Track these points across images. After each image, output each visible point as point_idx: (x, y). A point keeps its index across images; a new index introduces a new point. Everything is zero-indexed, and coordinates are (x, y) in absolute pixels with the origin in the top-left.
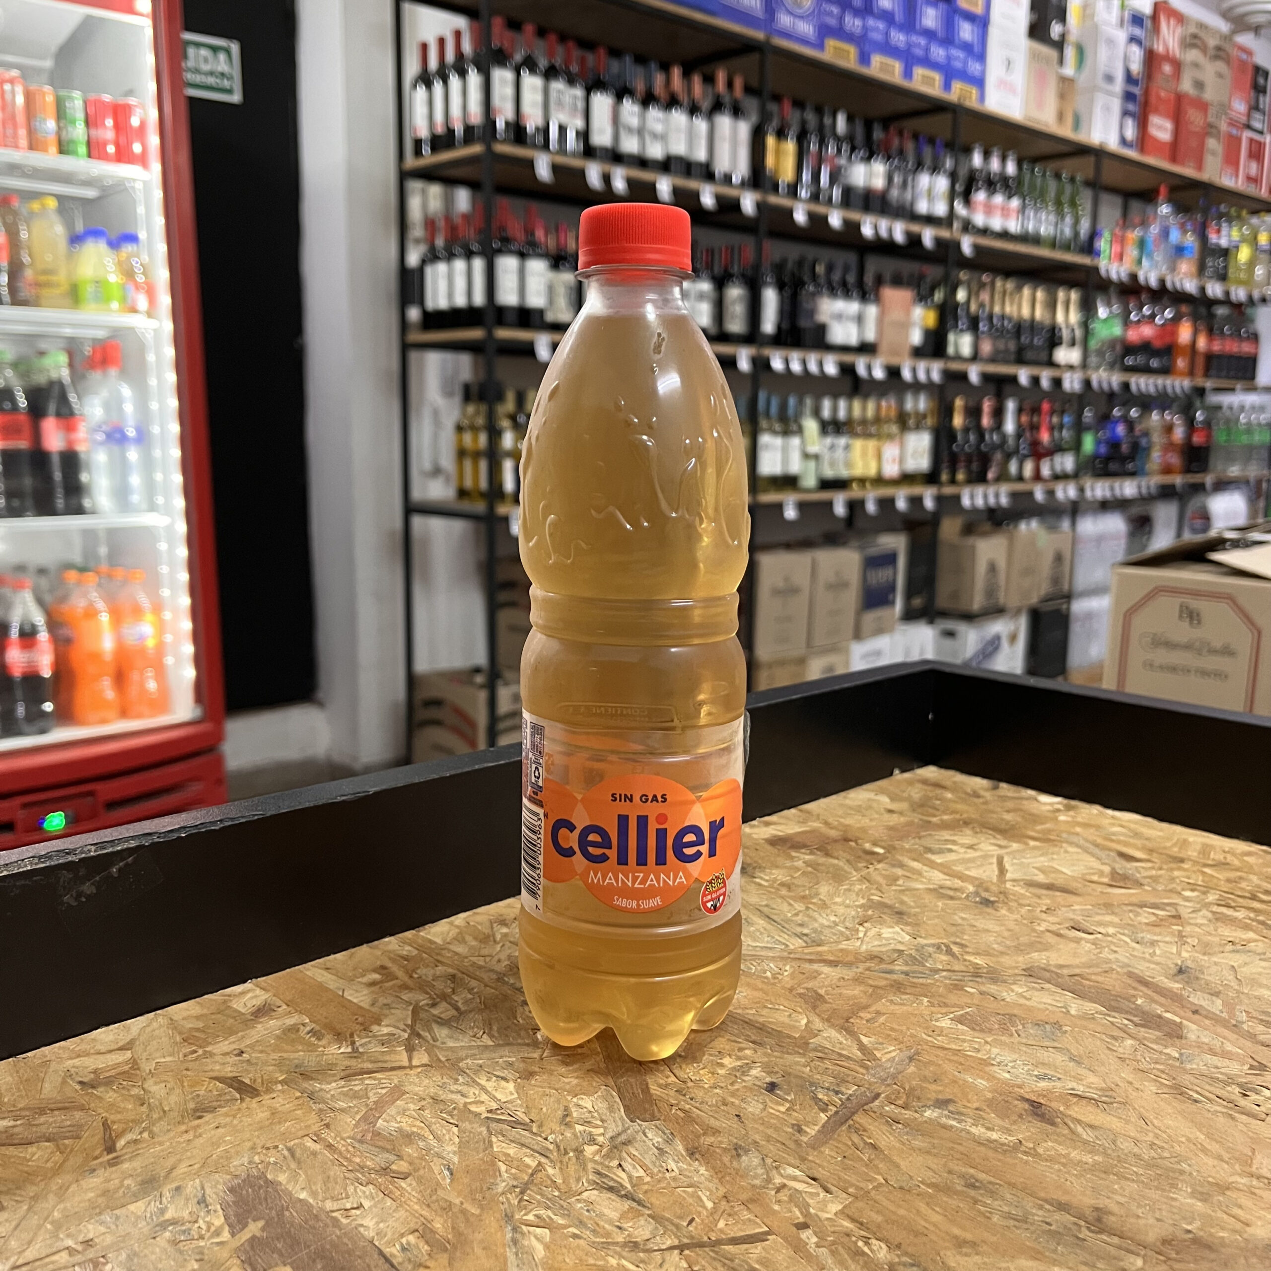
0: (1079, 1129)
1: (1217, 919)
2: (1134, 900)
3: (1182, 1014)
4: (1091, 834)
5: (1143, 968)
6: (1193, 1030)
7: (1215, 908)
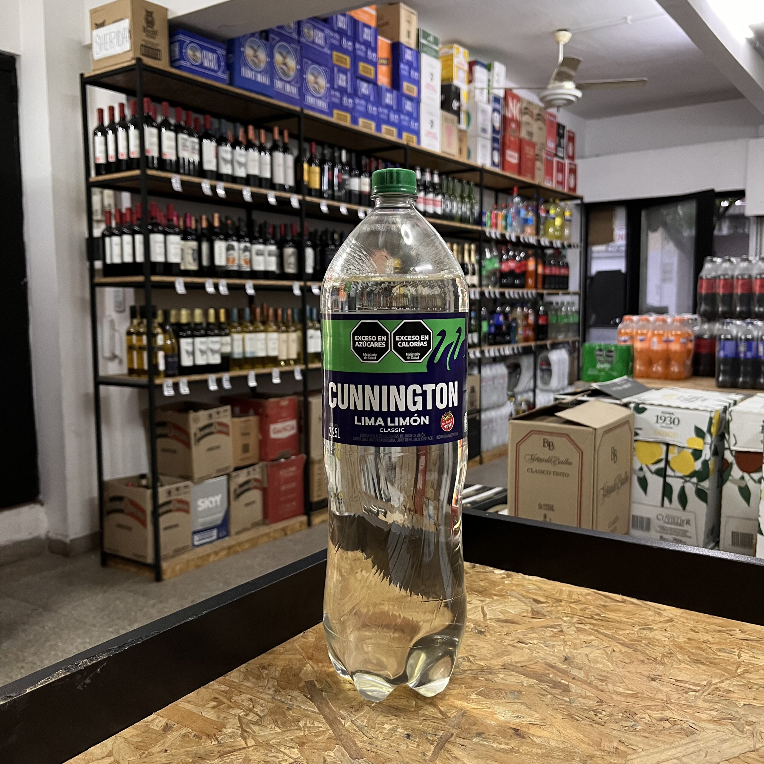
0: (535, 739)
1: (578, 631)
2: (543, 624)
3: (568, 679)
4: (520, 590)
5: (551, 659)
6: (573, 688)
7: (577, 625)
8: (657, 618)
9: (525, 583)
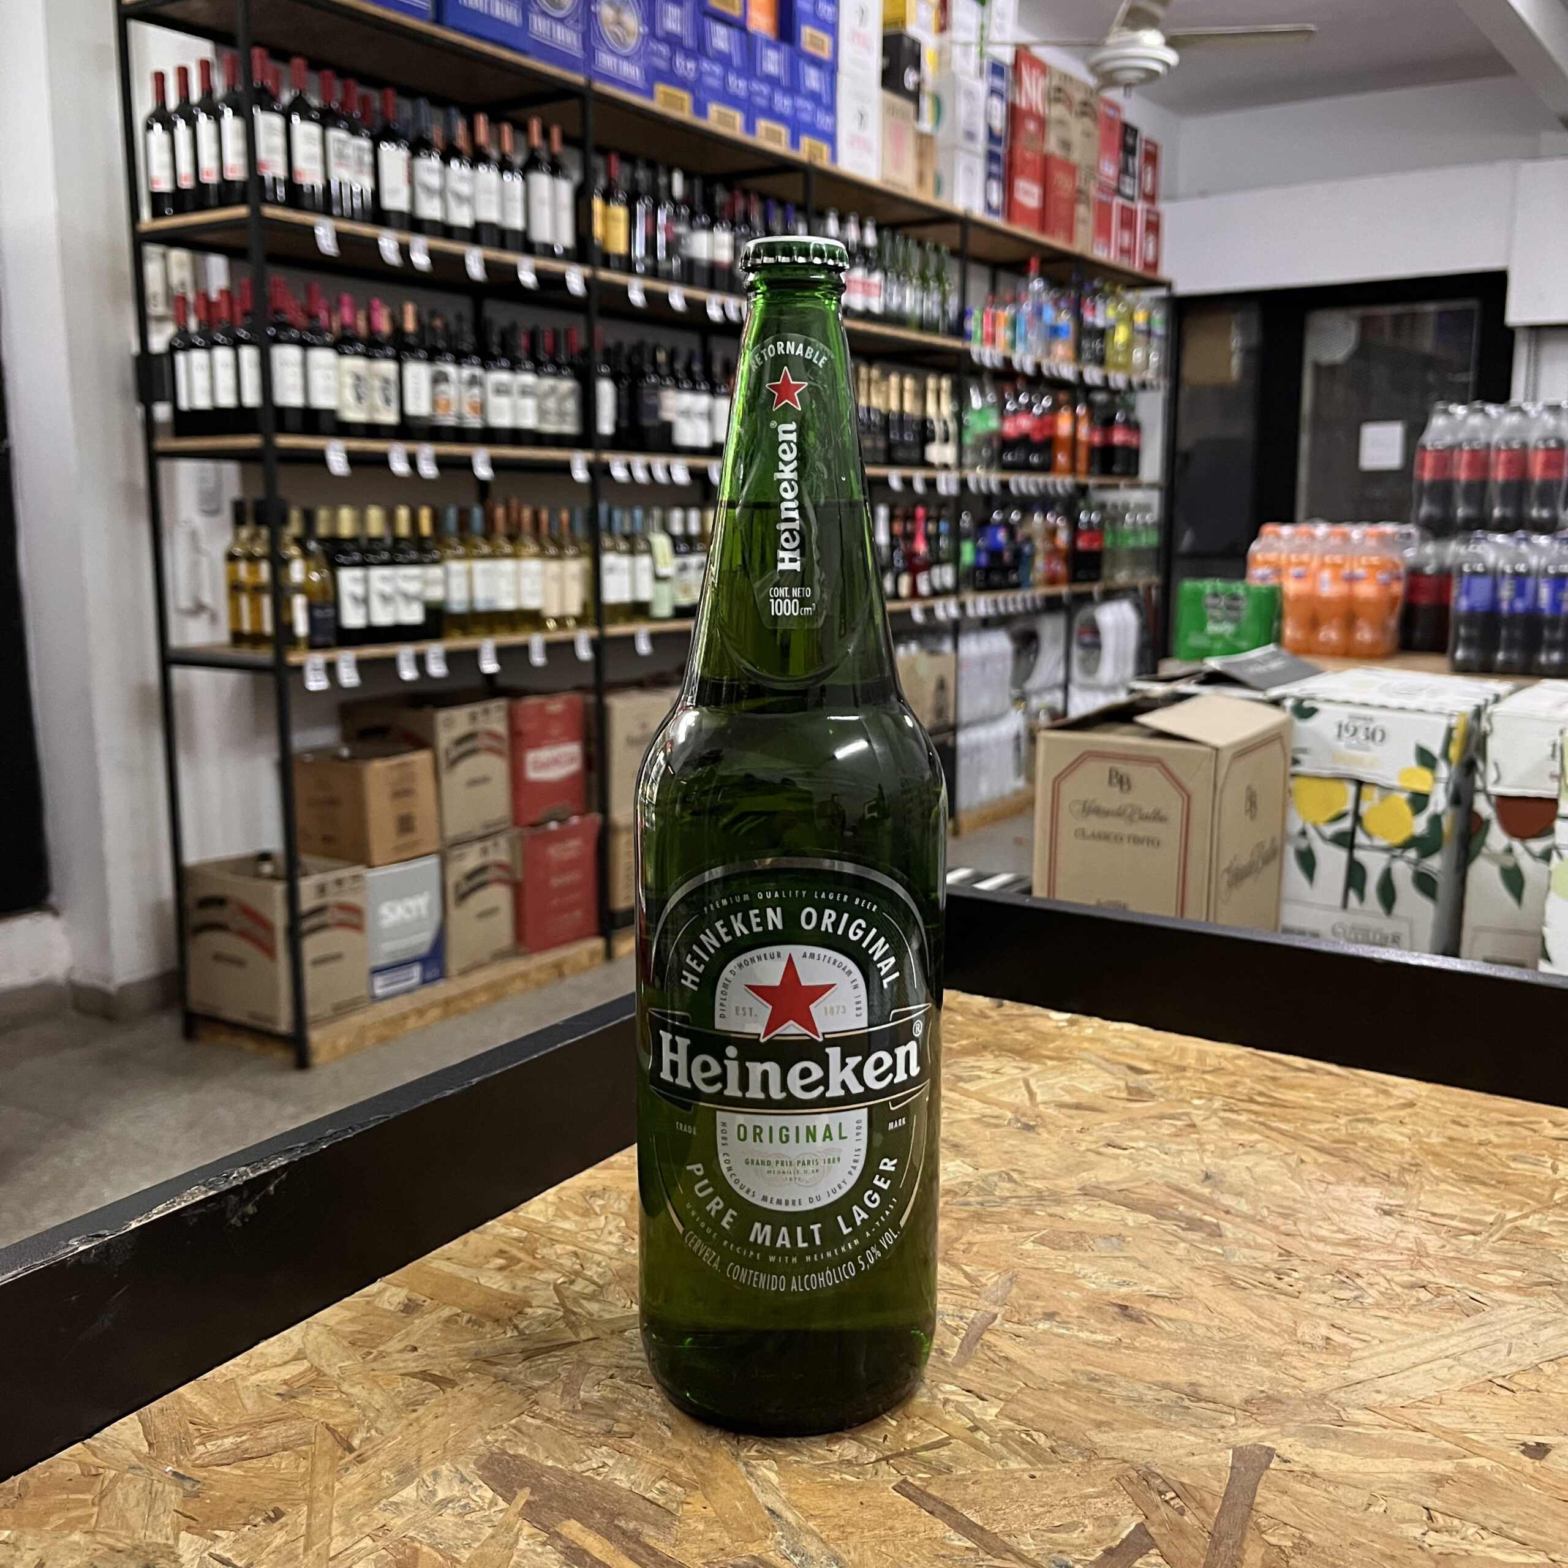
1: (1227, 1124)
2: (1152, 1112)
3: (1216, 1214)
4: (1097, 1047)
5: (1176, 1177)
6: (1228, 1228)
7: (1222, 1114)
8: (1382, 1100)
9: (1108, 1035)
